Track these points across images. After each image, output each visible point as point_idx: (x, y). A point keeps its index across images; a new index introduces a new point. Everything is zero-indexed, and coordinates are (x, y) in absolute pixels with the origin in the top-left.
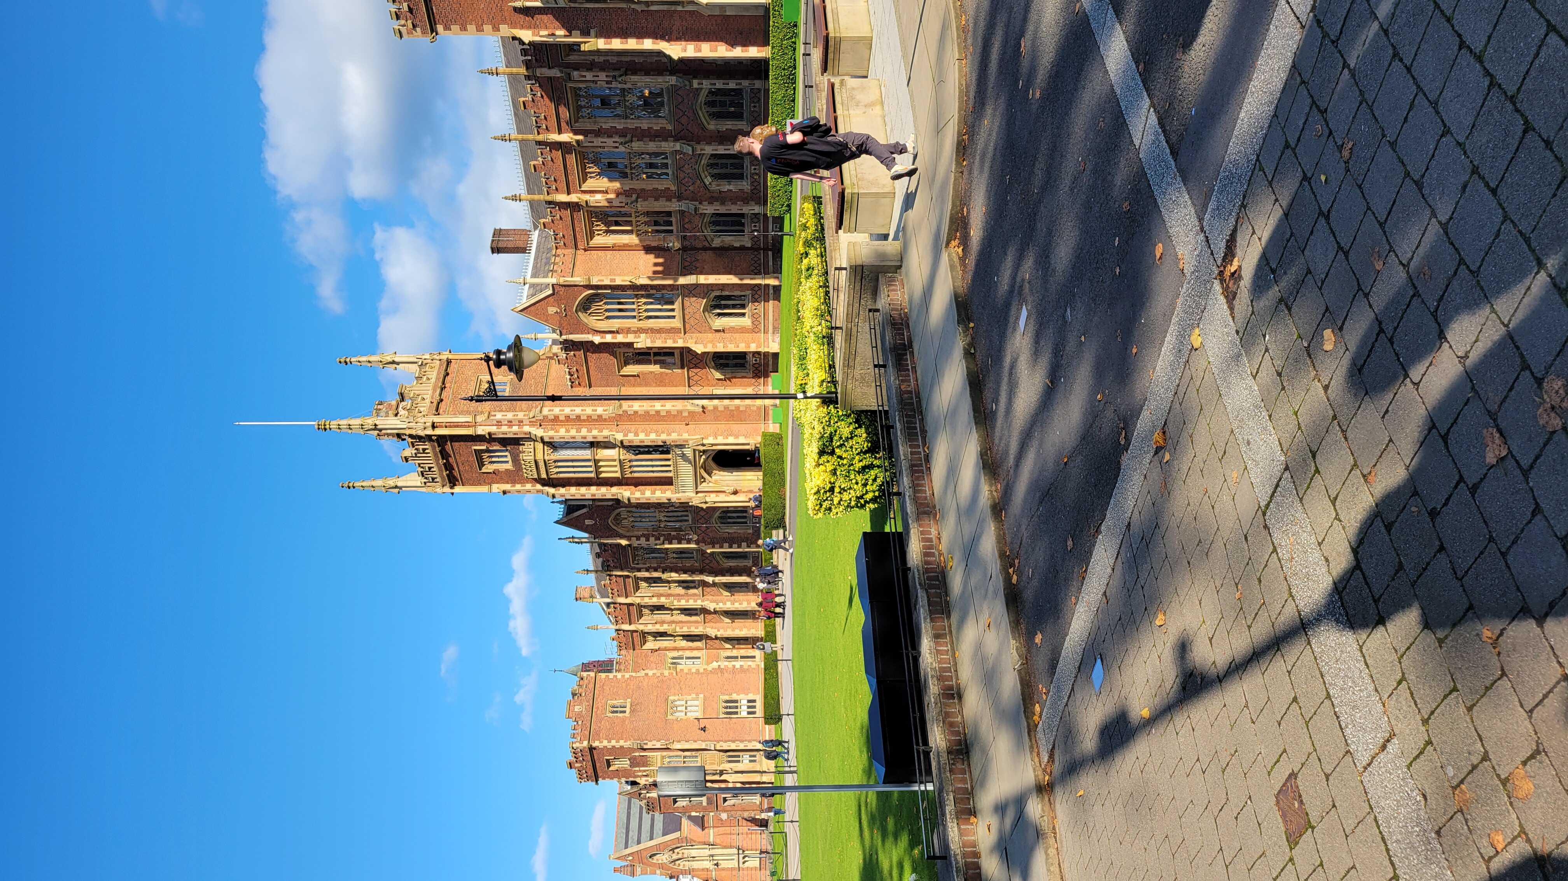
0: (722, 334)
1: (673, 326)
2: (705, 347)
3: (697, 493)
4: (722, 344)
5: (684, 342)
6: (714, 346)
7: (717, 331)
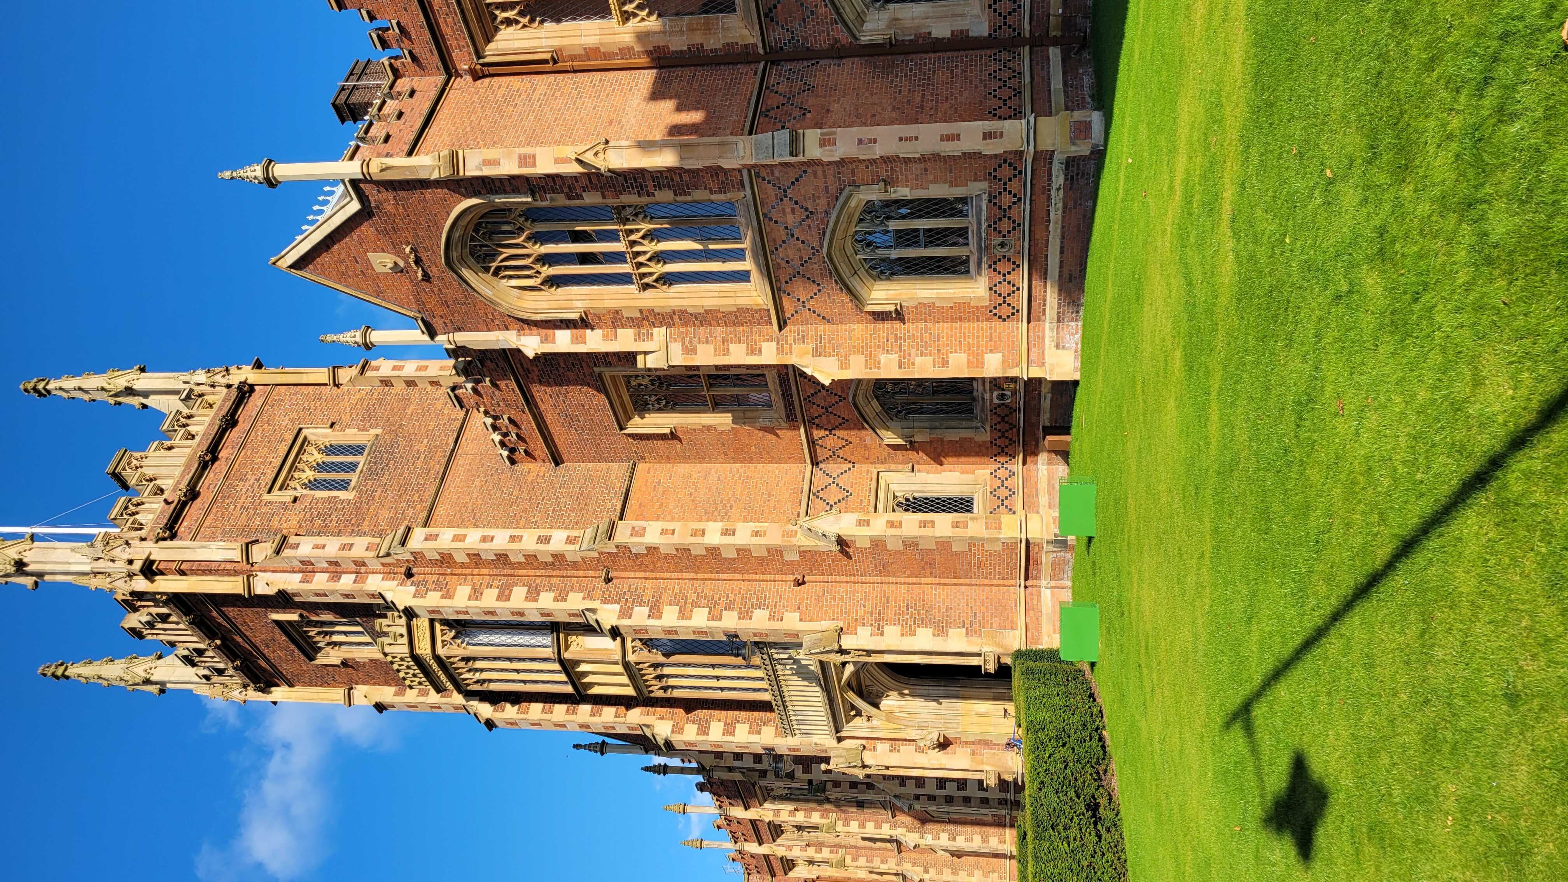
0: (897, 325)
1: (743, 302)
2: (844, 365)
3: (840, 740)
4: (894, 357)
5: (780, 350)
6: (871, 362)
7: (881, 316)
